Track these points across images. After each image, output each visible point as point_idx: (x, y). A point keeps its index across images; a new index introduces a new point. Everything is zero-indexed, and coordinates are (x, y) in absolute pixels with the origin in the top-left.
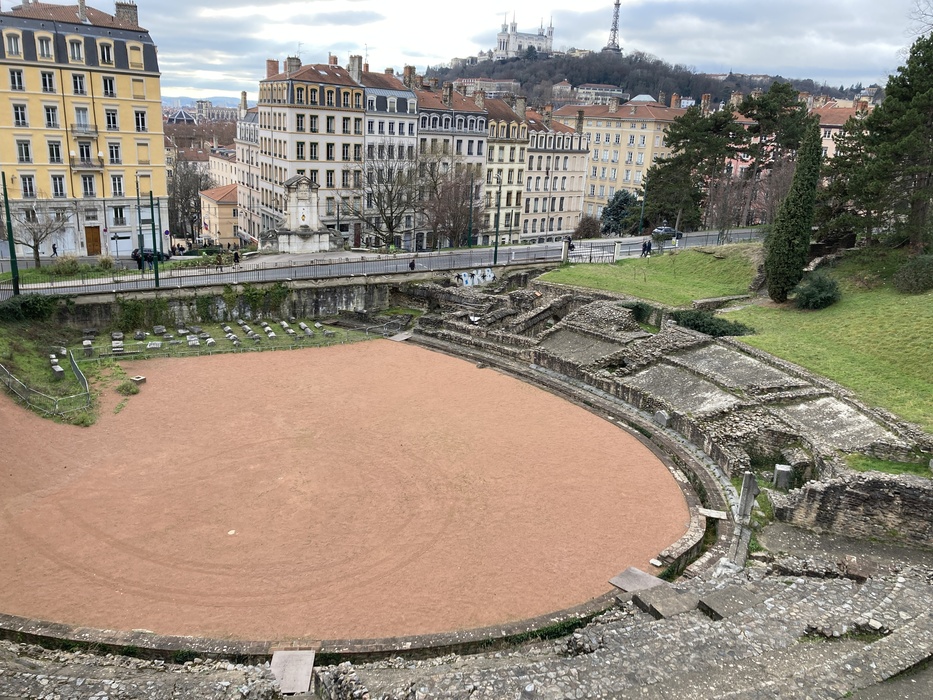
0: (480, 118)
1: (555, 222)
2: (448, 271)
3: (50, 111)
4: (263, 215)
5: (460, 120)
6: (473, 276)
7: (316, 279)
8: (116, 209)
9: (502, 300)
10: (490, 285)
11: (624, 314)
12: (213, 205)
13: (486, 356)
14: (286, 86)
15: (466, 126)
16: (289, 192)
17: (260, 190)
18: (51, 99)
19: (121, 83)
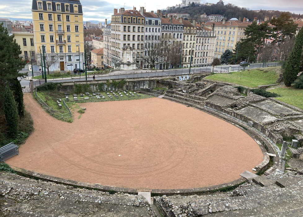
0: (181, 26)
1: (205, 60)
2: (175, 76)
3: (51, 26)
4: (112, 58)
5: (175, 27)
6: (182, 77)
7: (134, 78)
8: (69, 56)
9: (193, 85)
10: (188, 80)
11: (235, 90)
12: (95, 55)
13: (189, 103)
14: (120, 17)
15: (176, 29)
16: (124, 51)
17: (111, 50)
18: (51, 23)
19: (72, 17)
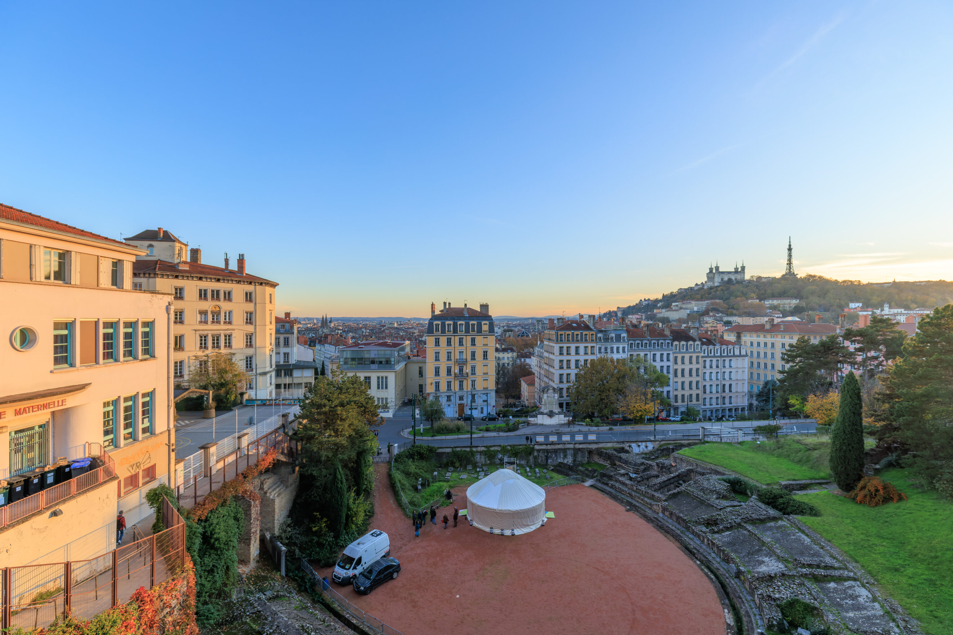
0: (668, 341)
1: (727, 400)
2: (623, 442)
3: (449, 353)
5: (654, 343)
6: (639, 446)
8: (472, 395)
9: (651, 466)
10: (648, 454)
11: (722, 487)
12: (526, 386)
13: (634, 502)
14: (555, 333)
15: (658, 346)
18: (450, 349)
19: (479, 340)
